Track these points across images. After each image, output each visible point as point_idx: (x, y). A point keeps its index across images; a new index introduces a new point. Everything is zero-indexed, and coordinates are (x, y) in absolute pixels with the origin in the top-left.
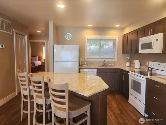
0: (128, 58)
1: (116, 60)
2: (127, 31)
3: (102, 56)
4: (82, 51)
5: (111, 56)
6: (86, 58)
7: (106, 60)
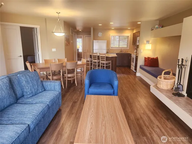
0: (136, 47)
1: (128, 48)
2: (135, 32)
3: (120, 47)
4: (108, 44)
5: (126, 46)
6: (110, 48)
7: (122, 49)
